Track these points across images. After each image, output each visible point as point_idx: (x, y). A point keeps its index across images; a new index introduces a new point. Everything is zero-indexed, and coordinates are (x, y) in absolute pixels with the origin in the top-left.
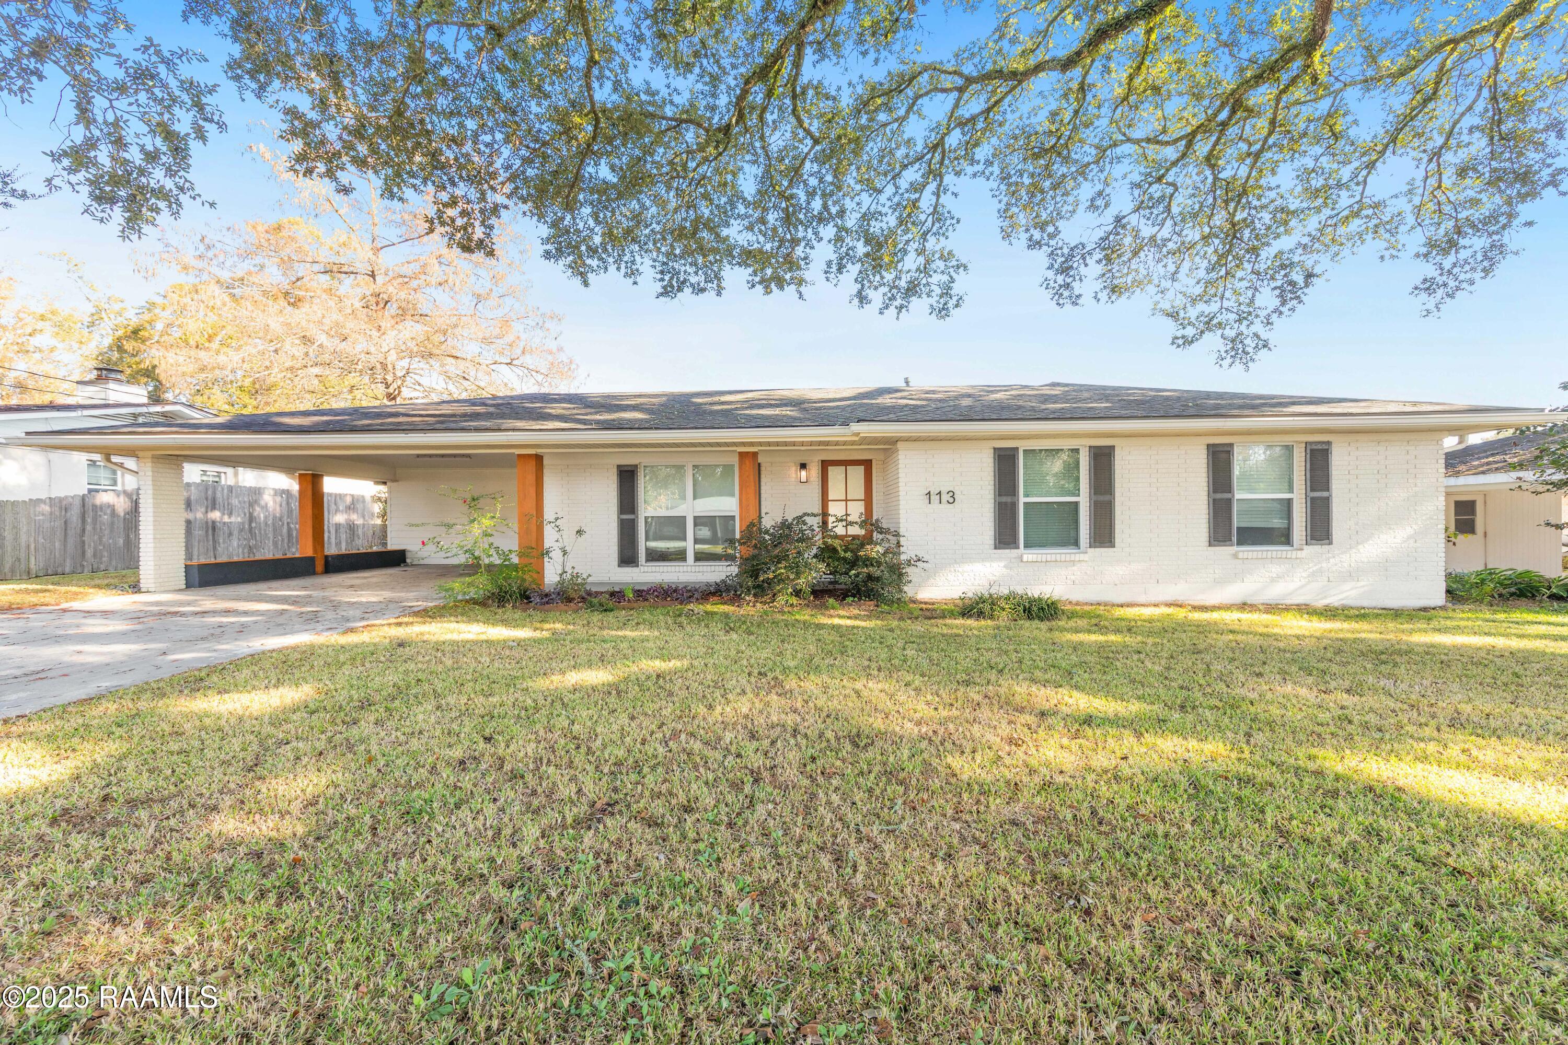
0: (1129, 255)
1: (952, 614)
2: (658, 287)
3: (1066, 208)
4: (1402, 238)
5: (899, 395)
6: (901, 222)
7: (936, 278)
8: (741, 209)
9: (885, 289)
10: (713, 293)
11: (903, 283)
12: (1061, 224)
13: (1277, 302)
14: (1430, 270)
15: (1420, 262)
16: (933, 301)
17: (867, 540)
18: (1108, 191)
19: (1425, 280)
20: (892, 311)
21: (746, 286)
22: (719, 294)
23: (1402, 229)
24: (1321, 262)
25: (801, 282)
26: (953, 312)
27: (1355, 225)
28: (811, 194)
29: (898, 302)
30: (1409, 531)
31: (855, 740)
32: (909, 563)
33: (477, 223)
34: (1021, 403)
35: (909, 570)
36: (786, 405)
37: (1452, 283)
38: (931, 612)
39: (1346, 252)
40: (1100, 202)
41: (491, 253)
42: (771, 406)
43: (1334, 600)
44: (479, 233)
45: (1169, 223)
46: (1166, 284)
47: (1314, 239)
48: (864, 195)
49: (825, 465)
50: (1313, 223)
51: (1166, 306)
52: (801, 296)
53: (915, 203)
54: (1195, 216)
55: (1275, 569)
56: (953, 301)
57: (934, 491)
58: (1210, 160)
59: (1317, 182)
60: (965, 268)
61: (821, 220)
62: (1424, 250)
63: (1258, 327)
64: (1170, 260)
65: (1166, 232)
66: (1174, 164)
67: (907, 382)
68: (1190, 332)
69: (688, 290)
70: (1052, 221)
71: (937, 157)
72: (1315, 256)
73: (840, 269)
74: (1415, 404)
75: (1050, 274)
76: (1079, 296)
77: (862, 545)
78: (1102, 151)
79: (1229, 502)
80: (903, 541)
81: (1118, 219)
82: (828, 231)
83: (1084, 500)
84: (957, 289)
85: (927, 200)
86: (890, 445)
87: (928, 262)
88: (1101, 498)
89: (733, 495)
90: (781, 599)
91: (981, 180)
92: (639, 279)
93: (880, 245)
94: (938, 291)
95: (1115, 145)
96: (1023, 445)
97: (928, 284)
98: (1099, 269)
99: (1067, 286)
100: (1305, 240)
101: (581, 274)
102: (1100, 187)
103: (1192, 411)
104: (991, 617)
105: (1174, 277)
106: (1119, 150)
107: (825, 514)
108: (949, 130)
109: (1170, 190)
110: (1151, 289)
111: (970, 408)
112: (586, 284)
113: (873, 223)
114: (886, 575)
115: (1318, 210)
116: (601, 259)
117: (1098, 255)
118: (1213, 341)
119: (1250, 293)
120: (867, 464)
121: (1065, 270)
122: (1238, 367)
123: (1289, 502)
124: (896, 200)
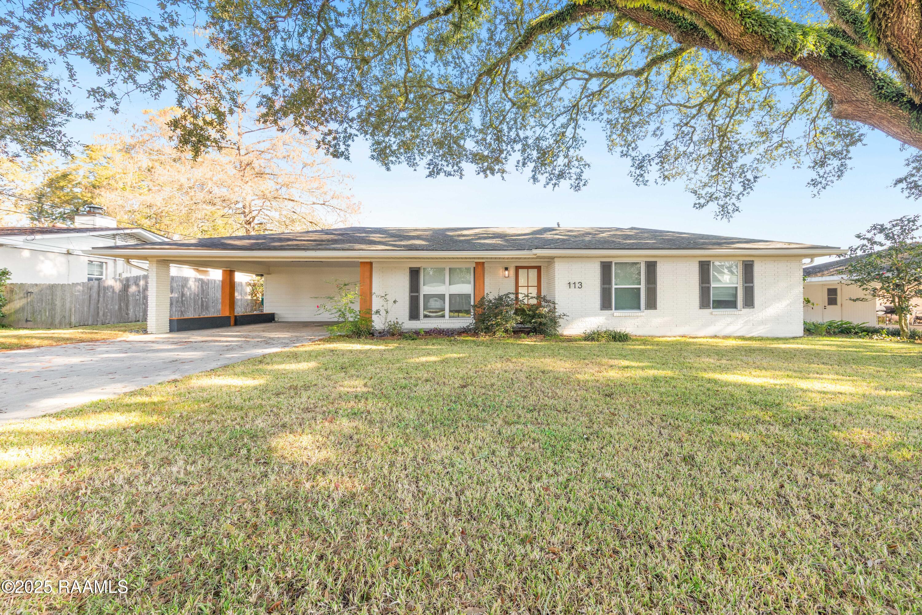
0: (673, 159)
1: (580, 340)
2: (427, 172)
3: (641, 134)
4: (802, 158)
5: (554, 232)
6: (557, 142)
7: (573, 170)
8: (472, 132)
9: (547, 175)
10: (458, 177)
11: (557, 172)
12: (639, 143)
13: (741, 189)
14: (814, 175)
15: (811, 171)
16: (572, 182)
17: (539, 305)
18: (662, 127)
19: (812, 180)
20: (550, 186)
21: (475, 173)
22: (461, 178)
23: (802, 154)
24: (766, 168)
25: (503, 171)
26: (583, 188)
27: (781, 150)
28: (510, 129)
29: (554, 181)
30: (788, 302)
31: (543, 372)
32: (560, 317)
33: (341, 144)
34: (614, 239)
35: (560, 320)
36: (497, 237)
37: (824, 182)
38: (570, 339)
39: (777, 164)
40: (658, 133)
41: (347, 158)
42: (490, 238)
43: (755, 334)
44: (342, 148)
45: (692, 144)
46: (692, 175)
47: (763, 156)
48: (537, 128)
49: (517, 268)
50: (762, 149)
51: (692, 186)
52: (503, 178)
53: (563, 134)
54: (705, 141)
55: (729, 319)
56: (583, 182)
57: (572, 282)
58: (711, 116)
59: (762, 129)
60: (589, 166)
61: (515, 141)
62: (812, 165)
63: (734, 200)
64: (694, 163)
65: (691, 149)
66: (693, 117)
67: (558, 225)
68: (702, 201)
69: (442, 174)
70: (634, 141)
71: (575, 111)
72: (763, 165)
73: (524, 164)
74: (790, 243)
75: (633, 169)
76: (647, 181)
77: (537, 308)
78: (659, 108)
79: (709, 288)
80: (557, 306)
81: (667, 143)
82: (518, 147)
83: (643, 287)
84: (584, 176)
85: (569, 132)
86: (551, 260)
87: (570, 162)
88: (651, 286)
89: (470, 283)
90: (498, 334)
91: (597, 122)
92: (417, 168)
93: (545, 153)
94: (575, 177)
95: (665, 105)
96: (614, 260)
97: (569, 173)
98: (658, 167)
99: (641, 175)
100: (758, 157)
101: (386, 164)
102: (658, 125)
103: (691, 246)
104: (598, 341)
105: (695, 172)
106: (667, 108)
107: (517, 293)
108: (581, 99)
109: (691, 130)
110: (684, 177)
111: (590, 241)
112: (388, 169)
113: (541, 142)
114: (549, 322)
115: (764, 142)
116: (397, 157)
117: (657, 160)
118: (713, 207)
119: (729, 183)
120: (539, 268)
121: (640, 167)
122: (725, 220)
123: (736, 288)
124: (553, 132)
